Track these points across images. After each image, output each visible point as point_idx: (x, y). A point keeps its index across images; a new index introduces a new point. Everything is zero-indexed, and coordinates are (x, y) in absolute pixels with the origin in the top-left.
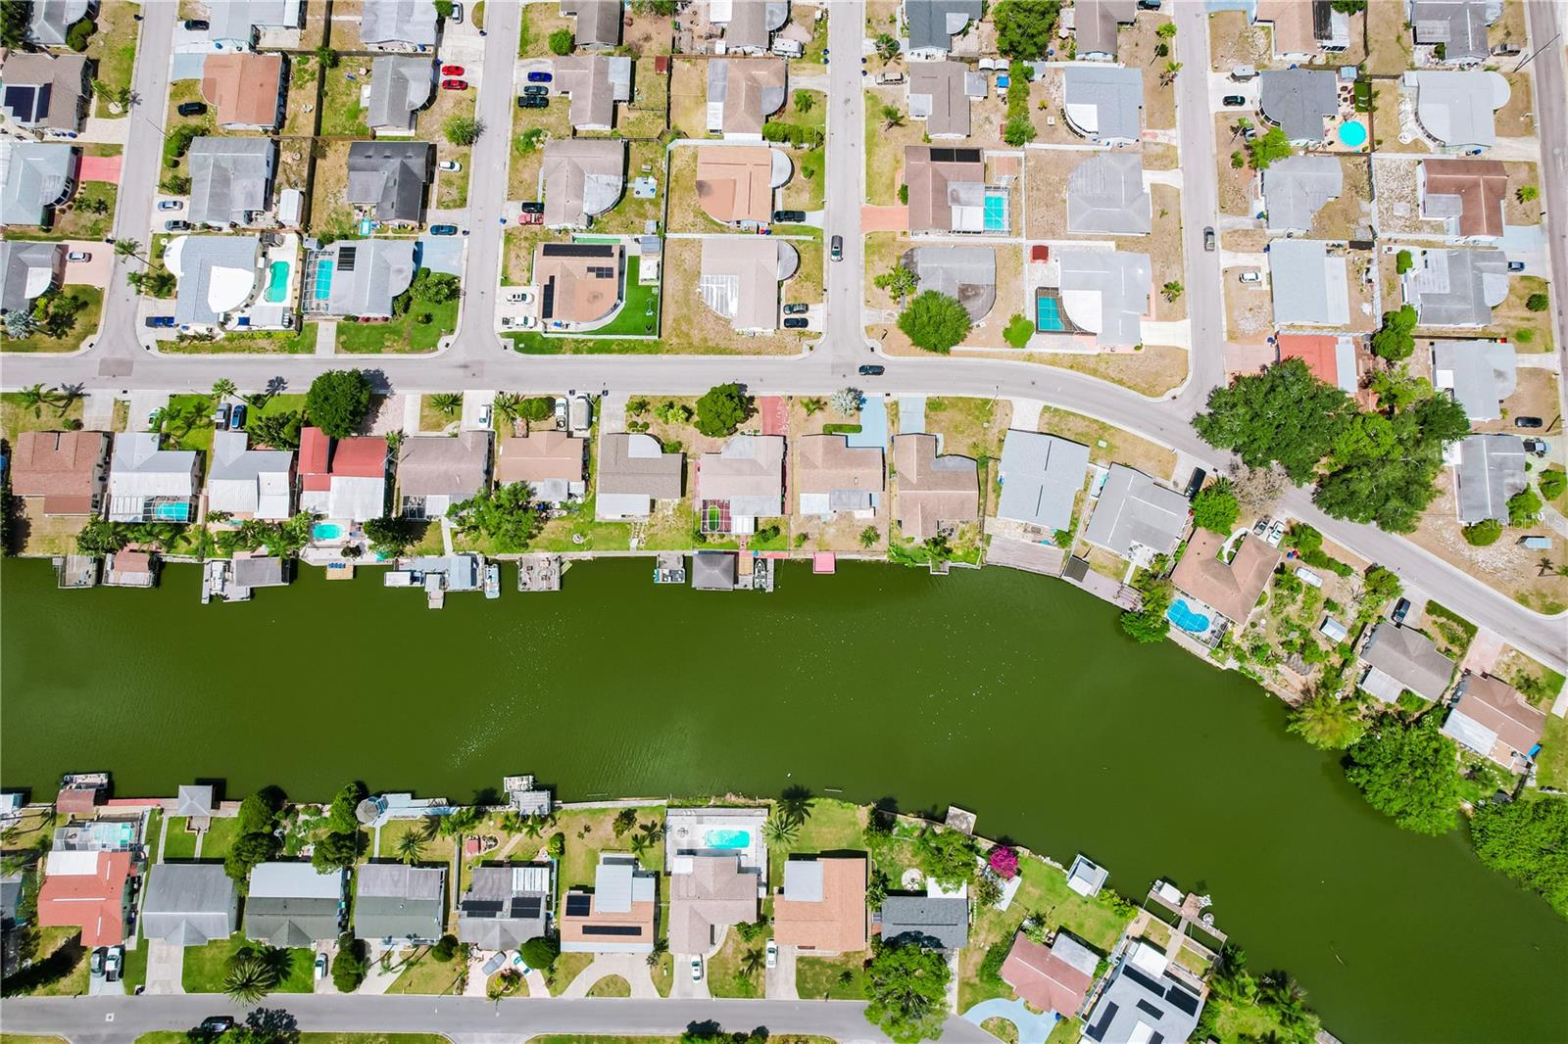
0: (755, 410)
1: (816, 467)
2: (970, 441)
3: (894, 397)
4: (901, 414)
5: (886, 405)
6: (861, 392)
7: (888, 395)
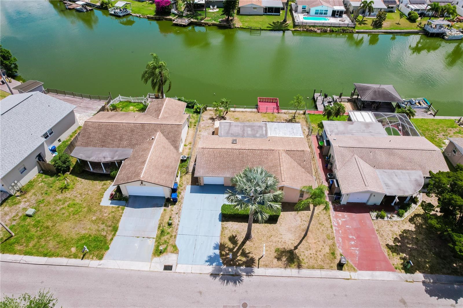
0: (393, 249)
1: (288, 152)
2: (67, 194)
3: (158, 264)
4: (155, 233)
5: (175, 250)
6: (214, 275)
7: (168, 268)
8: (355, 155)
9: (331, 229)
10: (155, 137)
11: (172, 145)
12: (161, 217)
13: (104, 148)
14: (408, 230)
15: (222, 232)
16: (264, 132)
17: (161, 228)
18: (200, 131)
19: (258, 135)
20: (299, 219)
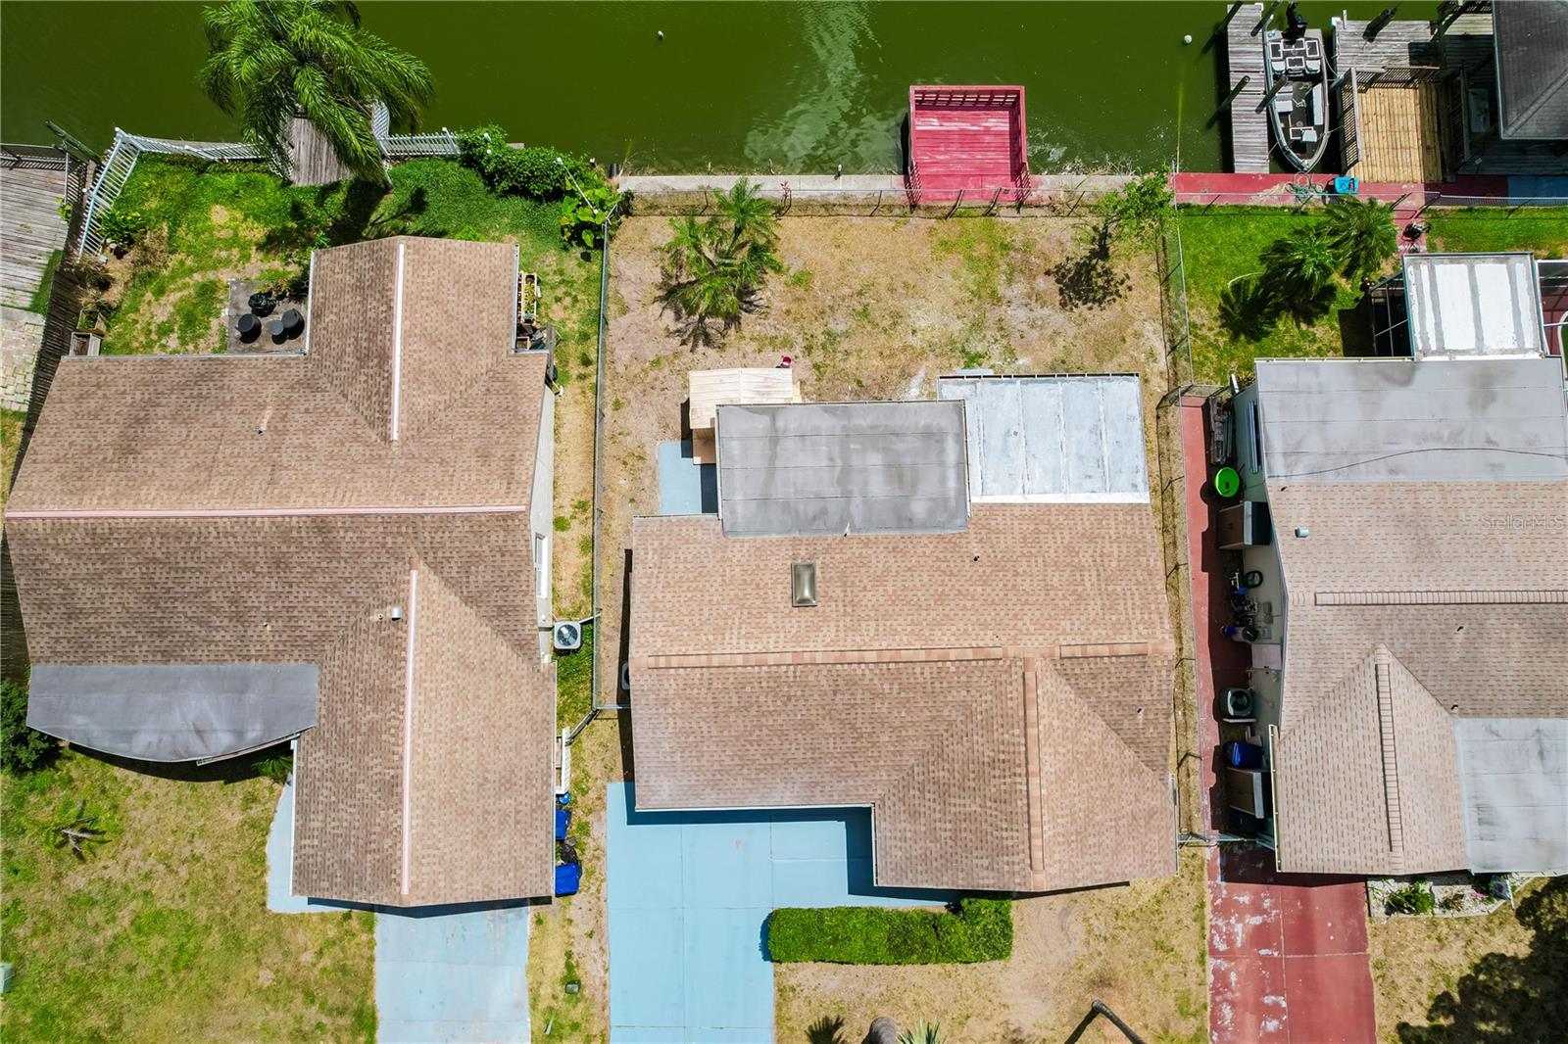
8: (1383, 649)
9: (1199, 969)
10: (405, 610)
11: (502, 632)
12: (533, 954)
13: (174, 666)
14: (1502, 958)
15: (779, 1007)
16: (952, 483)
17: (542, 1005)
18: (617, 405)
19: (919, 508)
20: (1077, 928)
